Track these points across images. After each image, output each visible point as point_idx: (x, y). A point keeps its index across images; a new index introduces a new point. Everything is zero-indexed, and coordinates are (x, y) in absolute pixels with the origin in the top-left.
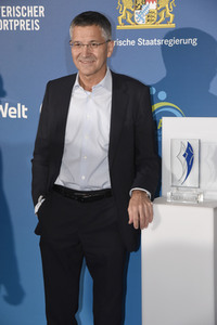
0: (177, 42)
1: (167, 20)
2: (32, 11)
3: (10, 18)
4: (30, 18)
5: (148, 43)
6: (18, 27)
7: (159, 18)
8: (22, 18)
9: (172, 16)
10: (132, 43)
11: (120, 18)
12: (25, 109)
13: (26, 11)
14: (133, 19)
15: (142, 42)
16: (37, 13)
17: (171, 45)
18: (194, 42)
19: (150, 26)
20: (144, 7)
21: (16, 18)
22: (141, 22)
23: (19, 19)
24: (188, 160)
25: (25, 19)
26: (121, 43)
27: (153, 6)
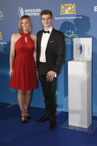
0: (77, 18)
1: (74, 12)
2: (37, 10)
3: (31, 12)
4: (37, 12)
7: (71, 11)
10: (64, 18)
11: (61, 11)
14: (64, 12)
15: (67, 18)
16: (39, 11)
17: (75, 18)
18: (81, 18)
19: (69, 13)
20: (67, 8)
21: (33, 12)
22: (67, 12)
25: (35, 12)
26: (61, 18)
27: (70, 8)
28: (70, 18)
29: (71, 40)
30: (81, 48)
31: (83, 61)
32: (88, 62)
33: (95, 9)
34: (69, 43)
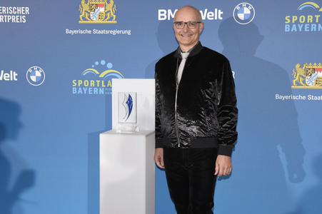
0: (118, 32)
1: (111, 19)
2: (20, 10)
3: (4, 14)
4: (19, 15)
5: (100, 32)
6: (11, 20)
7: (106, 17)
8: (13, 14)
9: (114, 16)
10: (90, 32)
11: (81, 16)
12: (15, 74)
13: (16, 10)
14: (89, 17)
15: (95, 31)
16: (24, 12)
17: (114, 34)
18: (129, 33)
19: (100, 21)
20: (96, 10)
21: (9, 14)
22: (95, 19)
23: (11, 15)
24: (129, 106)
25: (15, 15)
26: (82, 32)
27: (102, 10)
28: (103, 32)
29: (106, 84)
30: (130, 103)
31: (134, 133)
32: (147, 136)
33: (160, 15)
34: (102, 91)
